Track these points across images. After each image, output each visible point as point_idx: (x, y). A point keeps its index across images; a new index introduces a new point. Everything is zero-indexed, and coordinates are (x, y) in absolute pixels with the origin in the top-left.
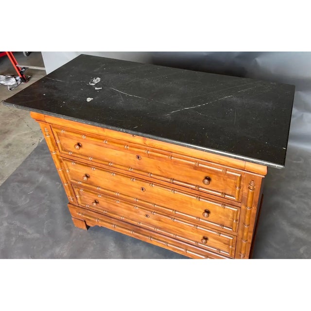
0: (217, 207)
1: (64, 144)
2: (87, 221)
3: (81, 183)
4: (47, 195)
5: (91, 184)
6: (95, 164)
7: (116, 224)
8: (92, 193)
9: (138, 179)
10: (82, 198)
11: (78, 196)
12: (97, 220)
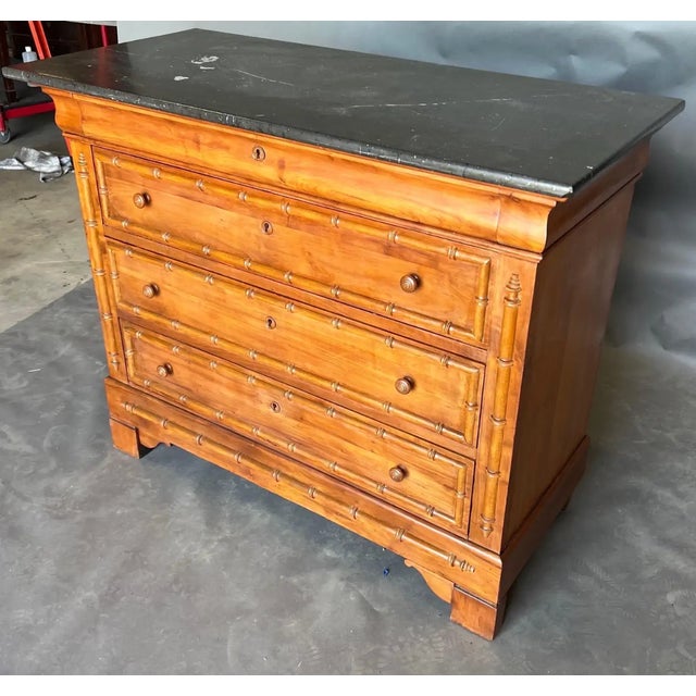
0: (432, 367)
1: (115, 198)
2: (142, 430)
3: (138, 311)
4: (68, 381)
5: (160, 312)
6: (173, 253)
7: (204, 434)
8: (162, 342)
9: (260, 290)
10: (138, 361)
11: (129, 353)
12: (162, 423)
